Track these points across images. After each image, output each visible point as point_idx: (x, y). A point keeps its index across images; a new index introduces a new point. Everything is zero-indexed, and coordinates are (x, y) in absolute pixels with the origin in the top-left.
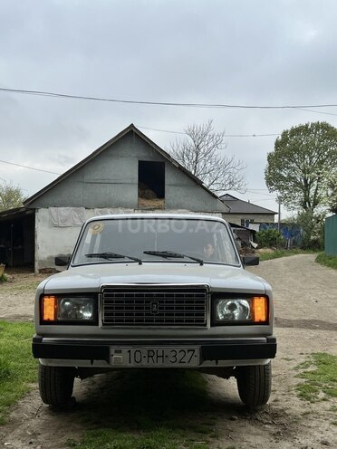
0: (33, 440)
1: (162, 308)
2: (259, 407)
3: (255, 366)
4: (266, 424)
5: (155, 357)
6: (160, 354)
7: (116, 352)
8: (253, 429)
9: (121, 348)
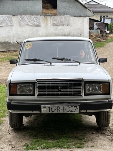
0: (10, 144)
1: (63, 89)
2: (105, 128)
3: (103, 112)
4: (107, 135)
5: (60, 110)
6: (62, 108)
7: (44, 107)
8: (102, 138)
9: (45, 106)
